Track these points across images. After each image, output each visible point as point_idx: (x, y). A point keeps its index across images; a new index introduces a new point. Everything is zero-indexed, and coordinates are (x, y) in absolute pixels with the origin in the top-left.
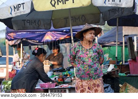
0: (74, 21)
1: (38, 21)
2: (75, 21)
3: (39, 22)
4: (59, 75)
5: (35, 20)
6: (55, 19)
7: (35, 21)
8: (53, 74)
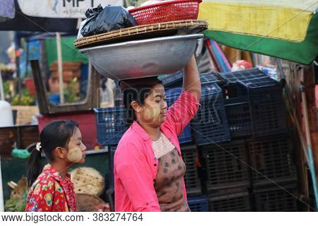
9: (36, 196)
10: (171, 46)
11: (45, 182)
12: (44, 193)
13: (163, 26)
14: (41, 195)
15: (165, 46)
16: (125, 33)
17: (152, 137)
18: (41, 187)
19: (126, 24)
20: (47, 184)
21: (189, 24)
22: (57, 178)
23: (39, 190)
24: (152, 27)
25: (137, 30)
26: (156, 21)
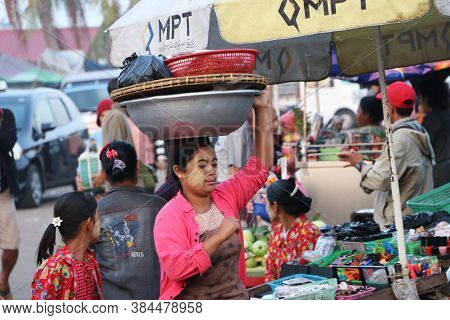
0: (417, 47)
1: (281, 54)
2: (420, 47)
3: (284, 55)
4: (354, 251)
5: (269, 51)
6: (345, 41)
7: (268, 54)
8: (336, 248)
9: (43, 282)
10: (207, 103)
11: (53, 264)
12: (52, 277)
13: (192, 81)
14: (49, 281)
15: (200, 102)
16: (148, 86)
17: (199, 209)
18: (49, 271)
19: (155, 76)
20: (55, 267)
21: (227, 79)
22: (69, 262)
23: (47, 274)
24: (178, 81)
25: (161, 84)
26: (191, 74)
